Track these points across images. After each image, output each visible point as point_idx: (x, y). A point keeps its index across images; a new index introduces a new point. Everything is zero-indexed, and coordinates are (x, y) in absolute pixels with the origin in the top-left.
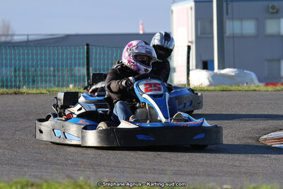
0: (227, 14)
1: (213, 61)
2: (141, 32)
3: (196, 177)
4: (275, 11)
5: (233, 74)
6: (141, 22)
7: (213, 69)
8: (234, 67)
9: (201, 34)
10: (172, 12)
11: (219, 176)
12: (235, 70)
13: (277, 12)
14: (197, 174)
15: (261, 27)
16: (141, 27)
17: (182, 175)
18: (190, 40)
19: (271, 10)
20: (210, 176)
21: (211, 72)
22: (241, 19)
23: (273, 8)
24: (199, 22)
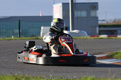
0: (75, 8)
1: (69, 27)
2: (41, 15)
3: (62, 73)
4: (94, 7)
5: (78, 32)
6: (41, 11)
7: (69, 30)
8: (78, 30)
9: (65, 16)
10: (53, 7)
11: (72, 73)
12: (78, 31)
13: (95, 8)
14: (63, 72)
15: (89, 14)
16: (41, 13)
17: (57, 72)
19: (93, 7)
20: (68, 73)
21: (69, 31)
22: (81, 10)
23: (93, 6)
24: (64, 12)
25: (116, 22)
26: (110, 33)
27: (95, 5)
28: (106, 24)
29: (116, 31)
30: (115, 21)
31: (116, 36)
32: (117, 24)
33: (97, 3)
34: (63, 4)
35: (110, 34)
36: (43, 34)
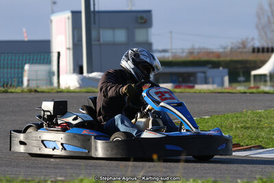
4: (143, 21)
6: (24, 30)
9: (78, 41)
10: (51, 21)
13: (145, 22)
15: (131, 36)
18: (68, 47)
19: (139, 21)
22: (113, 28)
23: (142, 18)
24: (76, 31)
25: (196, 54)
26: (181, 79)
27: (144, 15)
28: (170, 59)
29: (193, 75)
30: (191, 53)
31: (193, 87)
32: (197, 59)
33: (149, 12)
34: (73, 13)
35: (179, 82)
36: (28, 80)
